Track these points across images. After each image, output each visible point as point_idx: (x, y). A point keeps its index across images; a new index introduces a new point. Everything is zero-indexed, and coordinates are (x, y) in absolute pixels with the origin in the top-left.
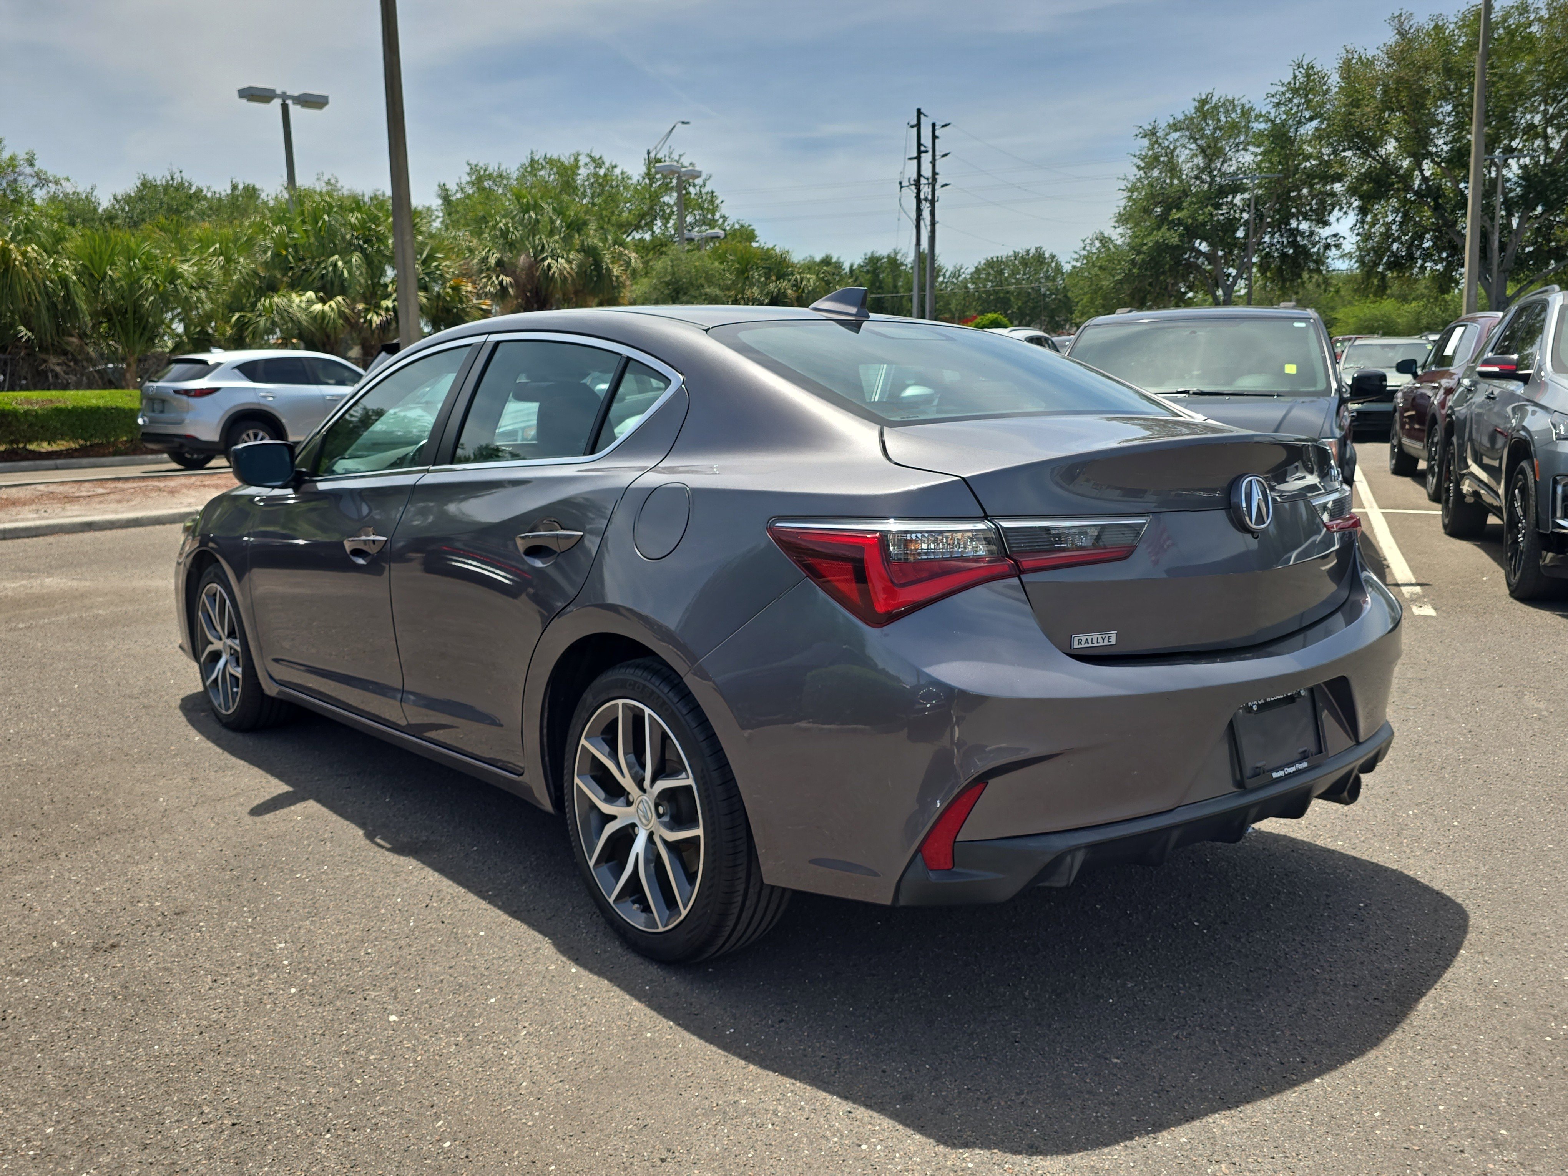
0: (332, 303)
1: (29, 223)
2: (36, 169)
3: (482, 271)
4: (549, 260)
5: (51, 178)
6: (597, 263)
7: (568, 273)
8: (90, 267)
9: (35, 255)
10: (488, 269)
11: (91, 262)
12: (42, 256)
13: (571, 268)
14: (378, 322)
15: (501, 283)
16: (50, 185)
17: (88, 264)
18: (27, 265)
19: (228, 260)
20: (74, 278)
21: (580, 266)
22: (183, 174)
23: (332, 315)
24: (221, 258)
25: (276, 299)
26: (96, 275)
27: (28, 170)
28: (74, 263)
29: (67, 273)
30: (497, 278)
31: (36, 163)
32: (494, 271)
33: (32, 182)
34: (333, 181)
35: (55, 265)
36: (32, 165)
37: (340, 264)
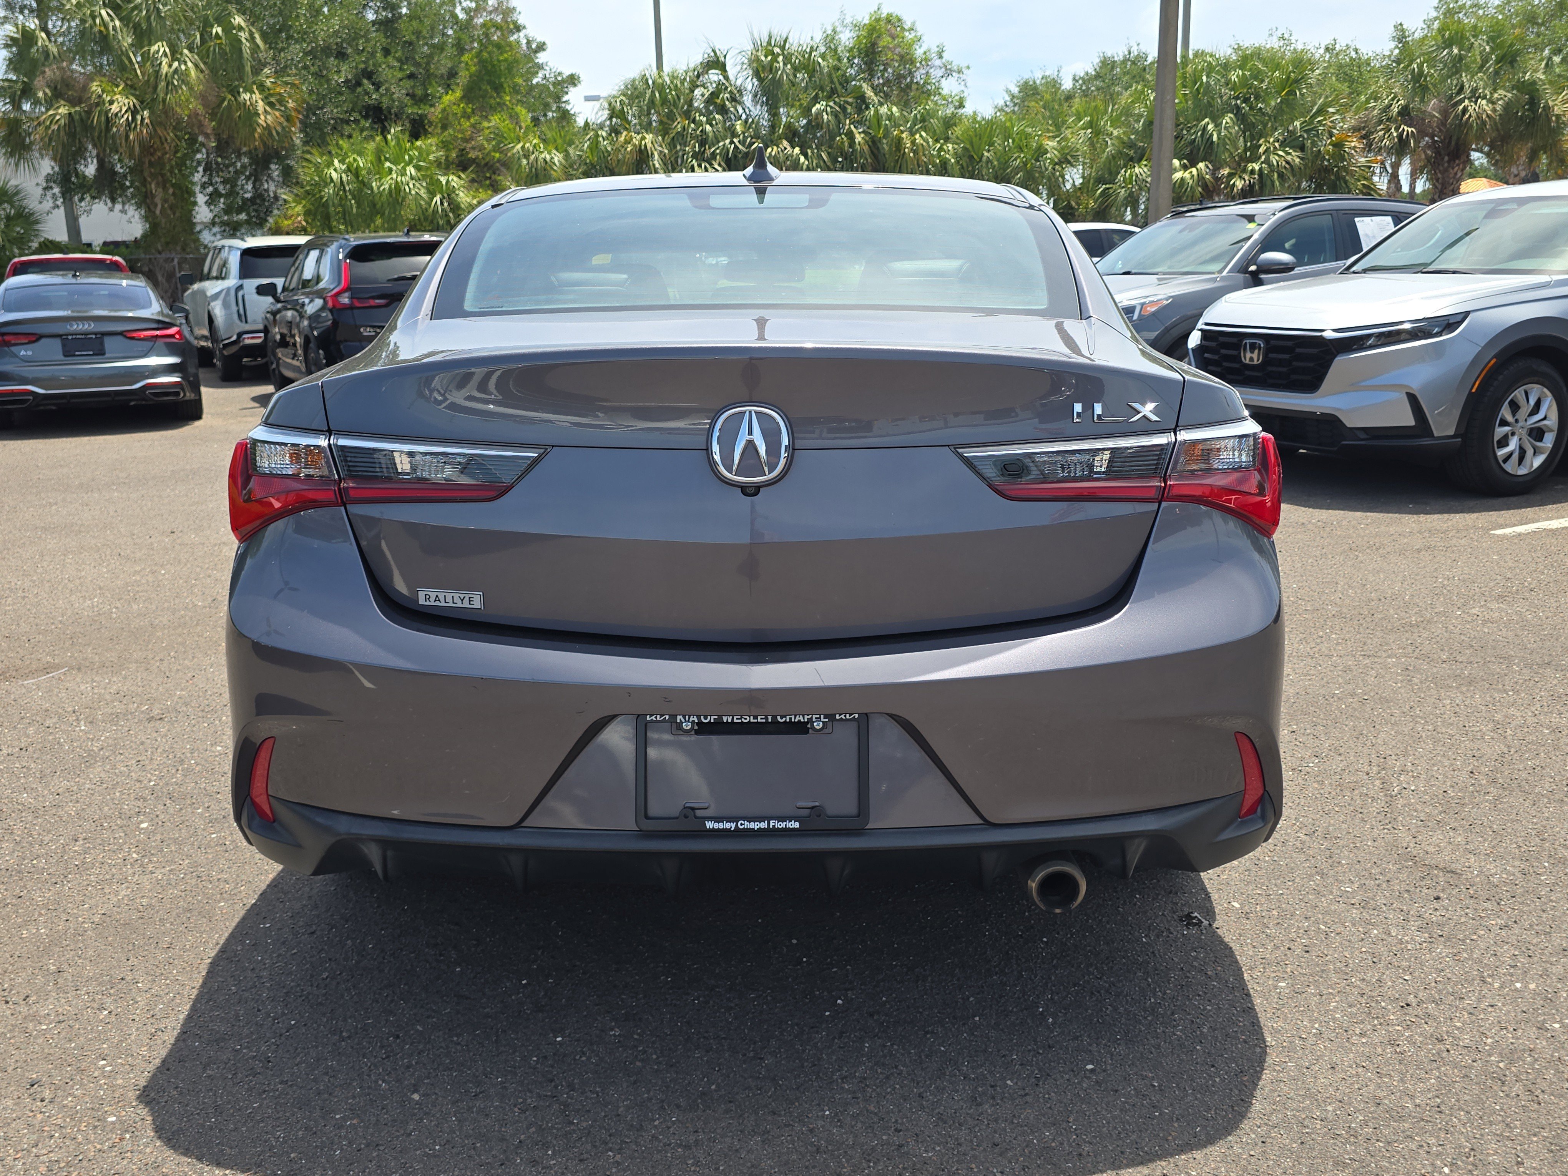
0: (1194, 170)
1: (925, 113)
2: (944, 60)
3: (1380, 122)
4: (1467, 102)
5: (955, 68)
6: (1533, 102)
7: (1488, 116)
8: (971, 149)
9: (922, 142)
10: (1389, 120)
11: (971, 143)
12: (928, 143)
13: (1494, 110)
14: (1240, 187)
15: (1400, 136)
16: (954, 74)
17: (968, 146)
18: (915, 152)
19: (1097, 132)
20: (953, 160)
21: (1507, 107)
22: (1140, 46)
23: (1191, 182)
24: (1089, 131)
25: (1137, 170)
26: (975, 157)
27: (938, 62)
28: (956, 146)
29: (947, 156)
30: (1397, 129)
31: (944, 55)
32: (1396, 121)
33: (940, 73)
34: (1286, 36)
35: (941, 149)
36: (941, 57)
37: (1210, 127)
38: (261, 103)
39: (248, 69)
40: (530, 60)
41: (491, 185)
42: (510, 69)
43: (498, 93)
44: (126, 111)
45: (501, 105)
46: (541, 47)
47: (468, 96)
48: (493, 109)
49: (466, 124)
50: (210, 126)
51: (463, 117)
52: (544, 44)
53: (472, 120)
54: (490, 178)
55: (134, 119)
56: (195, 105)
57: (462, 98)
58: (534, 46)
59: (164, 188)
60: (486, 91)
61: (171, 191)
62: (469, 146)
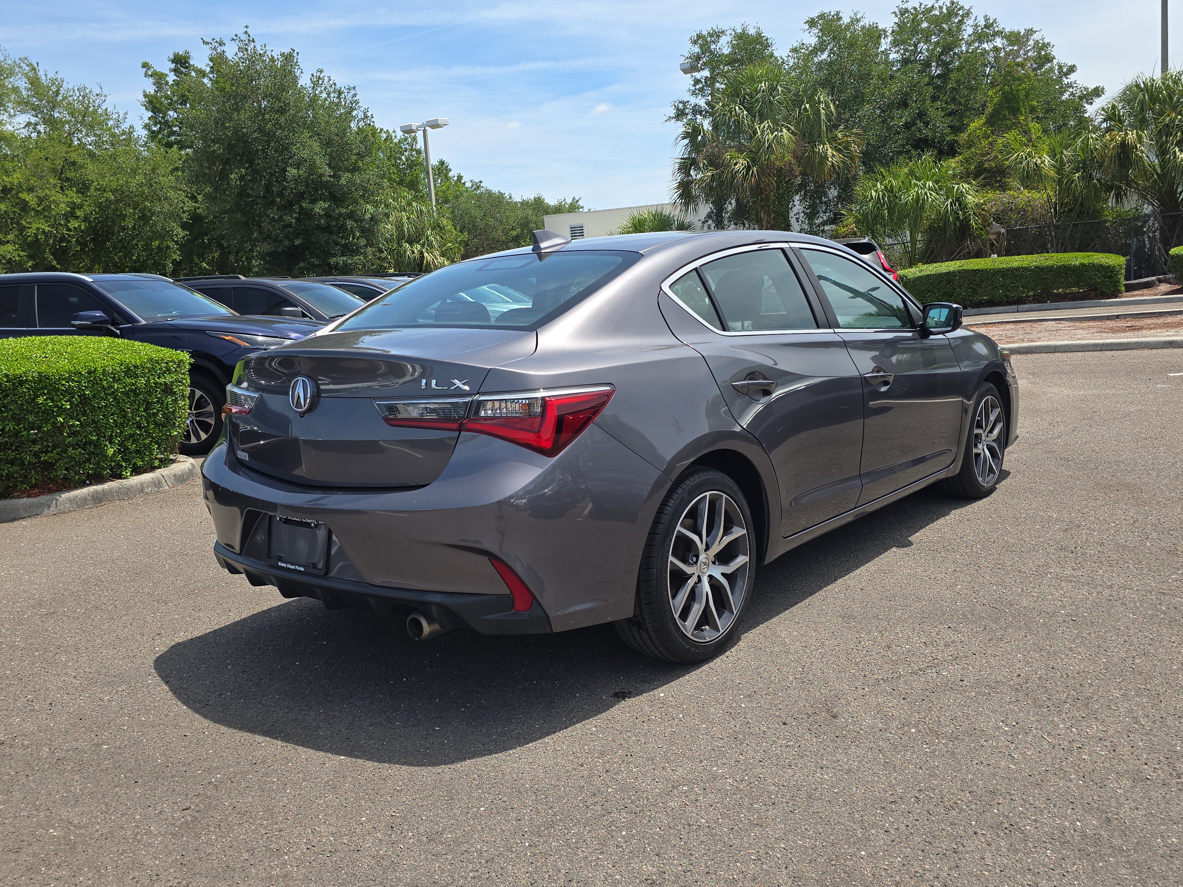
38: (830, 150)
39: (824, 128)
40: (1059, 81)
41: (1001, 186)
42: (1027, 95)
43: (1014, 115)
44: (743, 169)
45: (1016, 125)
46: (1072, 69)
47: (990, 122)
48: (1009, 129)
49: (985, 143)
50: (797, 170)
51: (983, 138)
52: (1074, 66)
53: (990, 140)
54: (1000, 181)
55: (747, 173)
56: (788, 157)
57: (985, 124)
58: (1065, 70)
59: (769, 214)
60: (1005, 115)
61: (772, 216)
62: (985, 159)
